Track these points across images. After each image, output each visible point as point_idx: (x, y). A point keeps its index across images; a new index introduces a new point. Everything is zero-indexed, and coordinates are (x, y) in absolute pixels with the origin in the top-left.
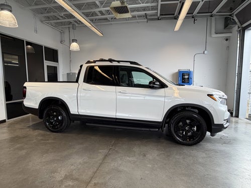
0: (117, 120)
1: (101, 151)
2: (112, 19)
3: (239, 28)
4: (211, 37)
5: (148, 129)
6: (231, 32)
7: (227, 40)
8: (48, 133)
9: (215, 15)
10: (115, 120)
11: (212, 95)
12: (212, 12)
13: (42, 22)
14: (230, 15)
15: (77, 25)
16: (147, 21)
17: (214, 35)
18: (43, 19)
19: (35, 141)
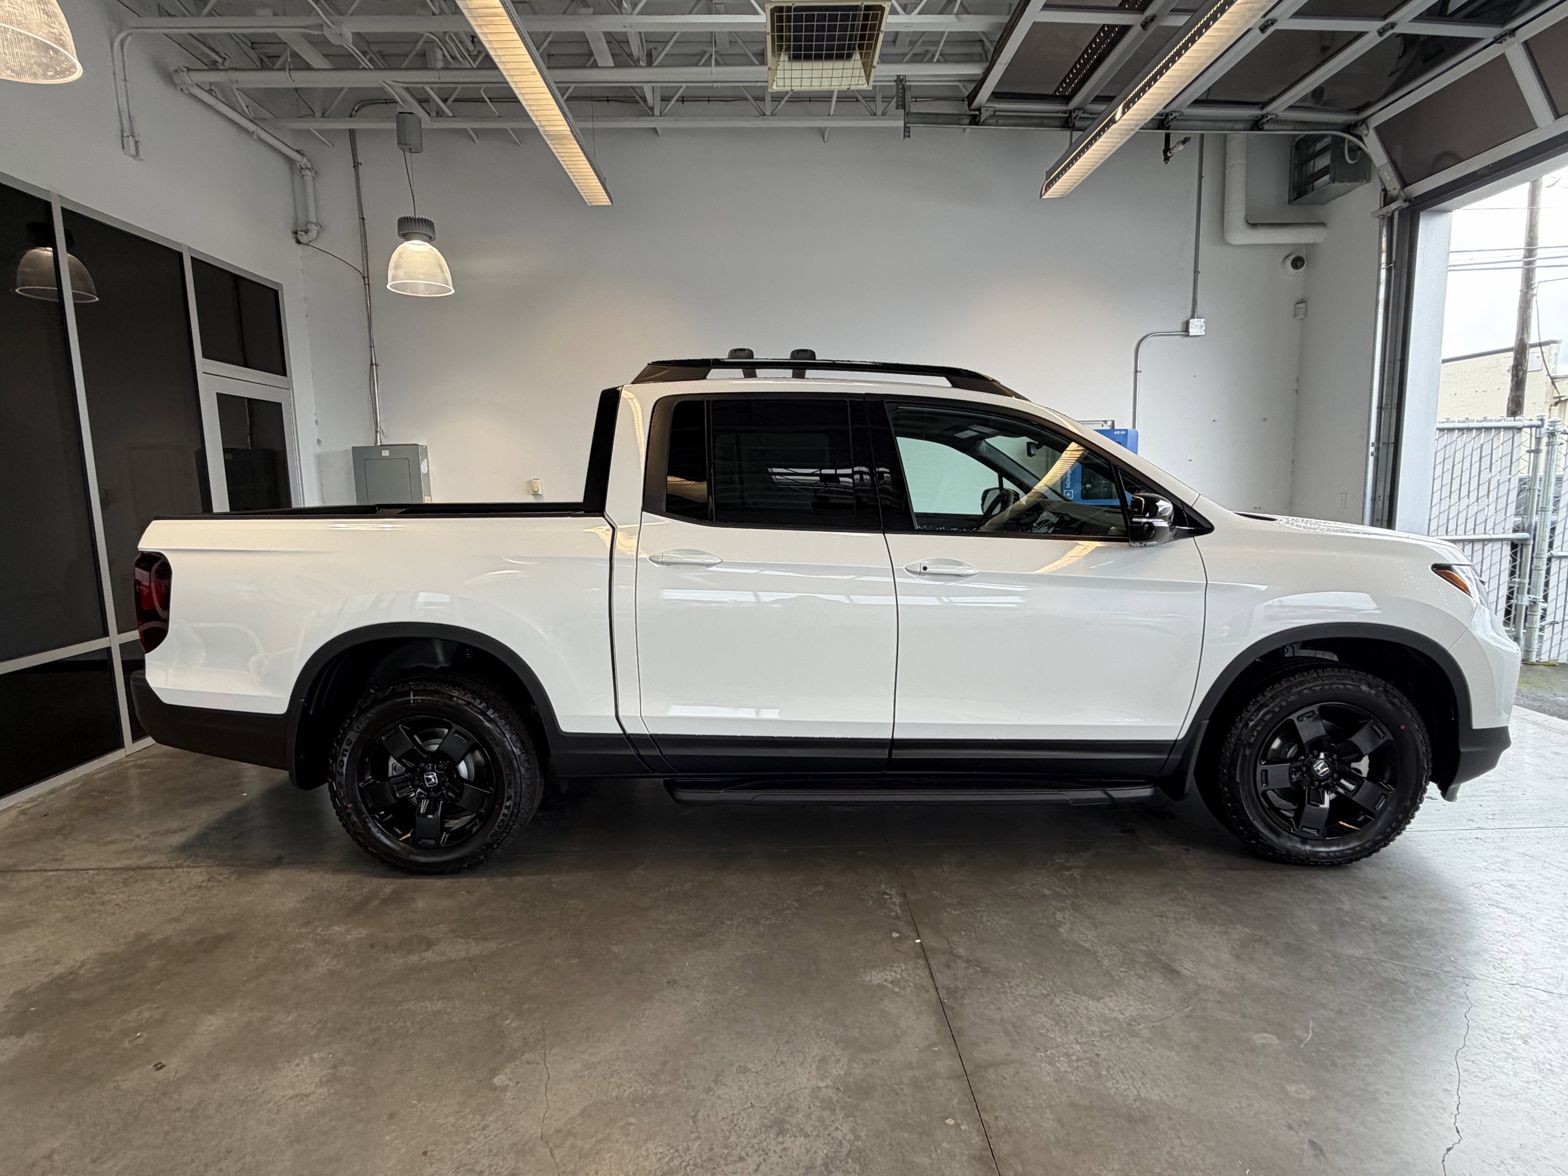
0: (897, 754)
1: (875, 977)
2: (665, 99)
3: (1387, 200)
4: (1226, 243)
5: (1096, 794)
6: (1322, 224)
7: (1298, 263)
8: (388, 886)
9: (1277, 121)
10: (883, 754)
11: (1448, 567)
12: (1263, 105)
13: (169, 77)
14: (1349, 128)
15: (427, 122)
16: (907, 131)
17: (1241, 236)
18: (175, 58)
19: (324, 964)
